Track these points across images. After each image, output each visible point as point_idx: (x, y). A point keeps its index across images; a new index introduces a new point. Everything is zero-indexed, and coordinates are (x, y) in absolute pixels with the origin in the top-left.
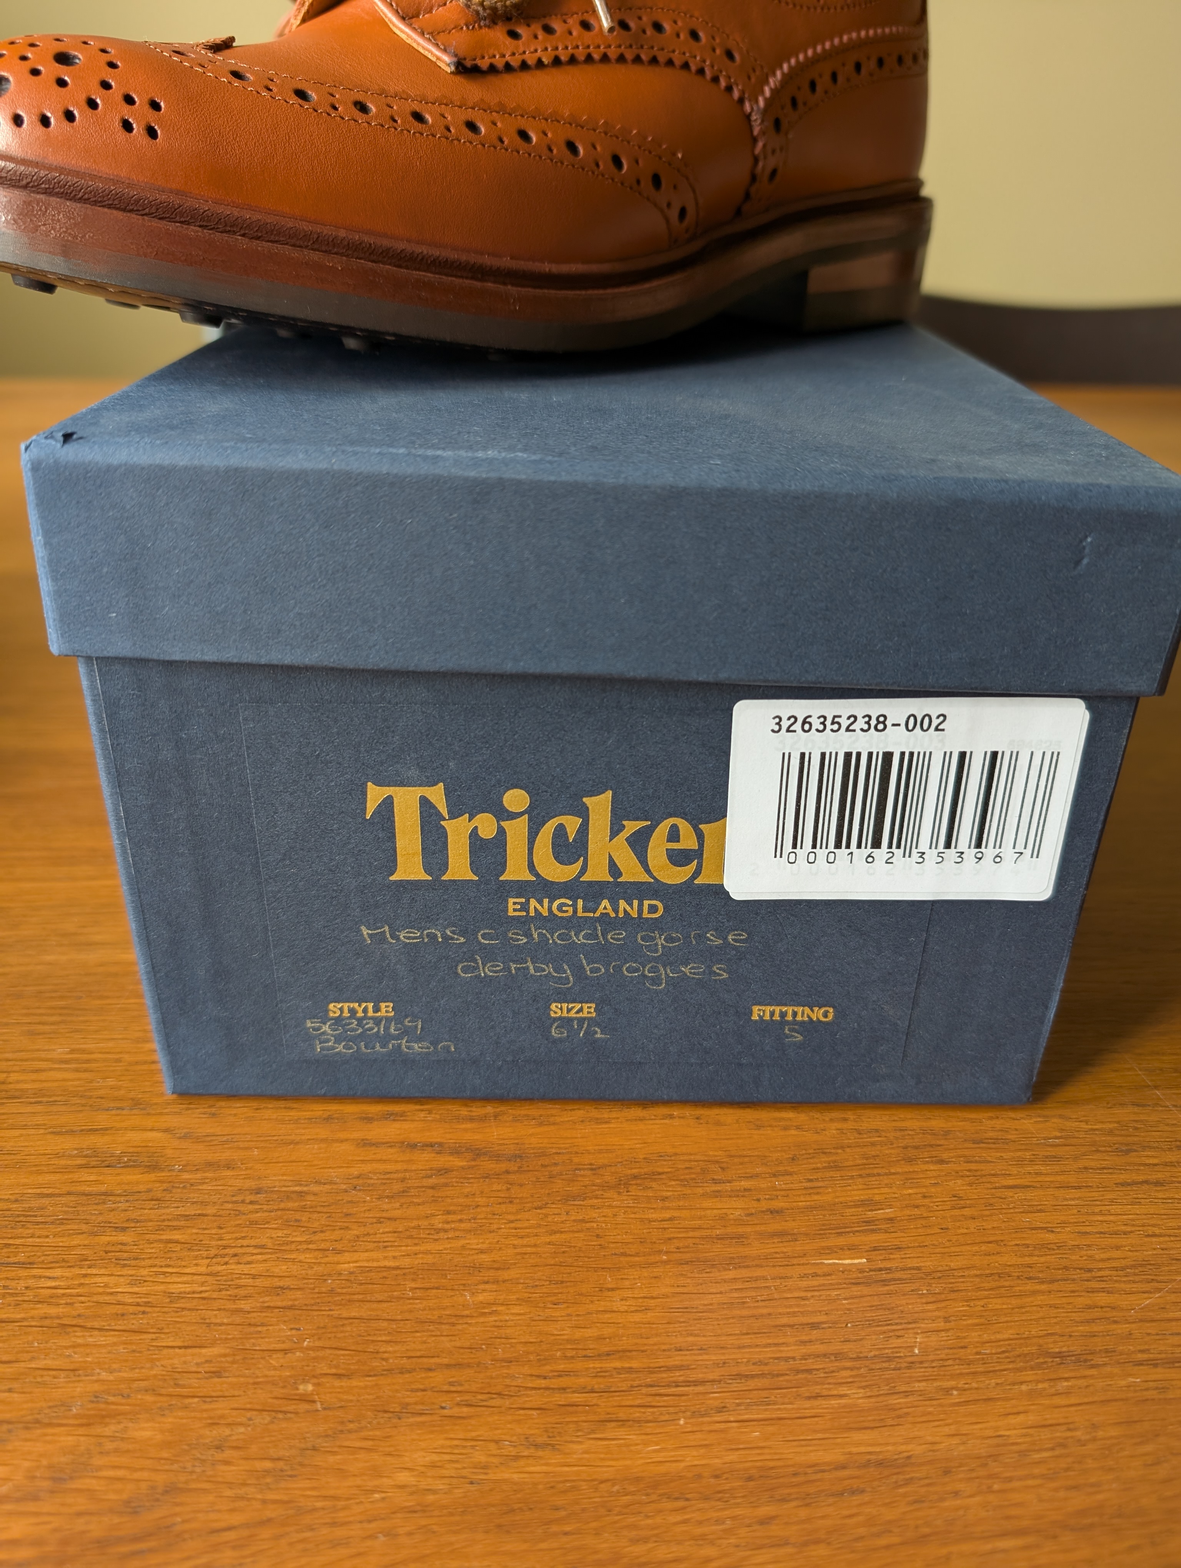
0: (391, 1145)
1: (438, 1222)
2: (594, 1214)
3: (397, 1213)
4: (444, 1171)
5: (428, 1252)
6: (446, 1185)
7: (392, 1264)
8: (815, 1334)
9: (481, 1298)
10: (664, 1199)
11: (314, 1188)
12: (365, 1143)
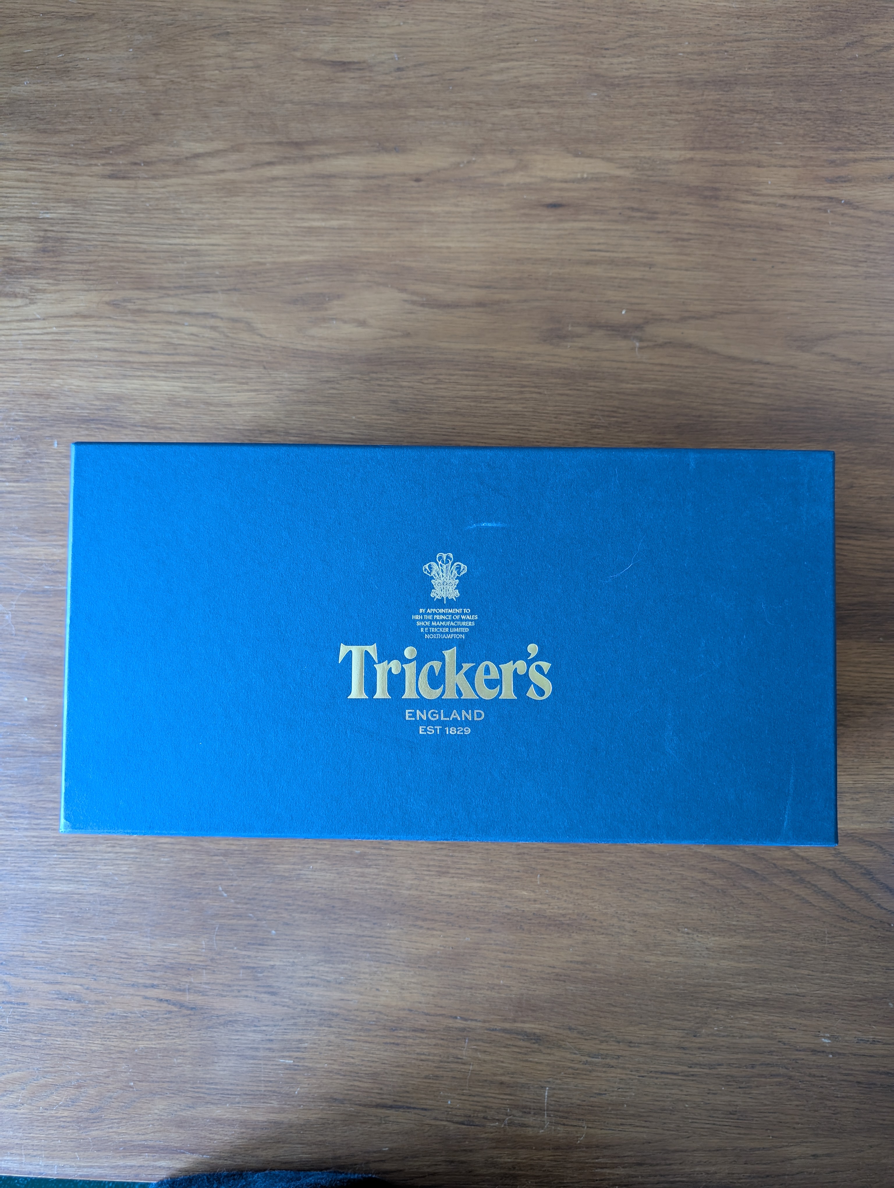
0: (153, 999)
1: (168, 1032)
2: (215, 1034)
3: (155, 1028)
4: (170, 1012)
5: (164, 1043)
6: (170, 1018)
7: (154, 1046)
8: (270, 1084)
9: (179, 1061)
10: (238, 1031)
11: (129, 1015)
12: (146, 998)
